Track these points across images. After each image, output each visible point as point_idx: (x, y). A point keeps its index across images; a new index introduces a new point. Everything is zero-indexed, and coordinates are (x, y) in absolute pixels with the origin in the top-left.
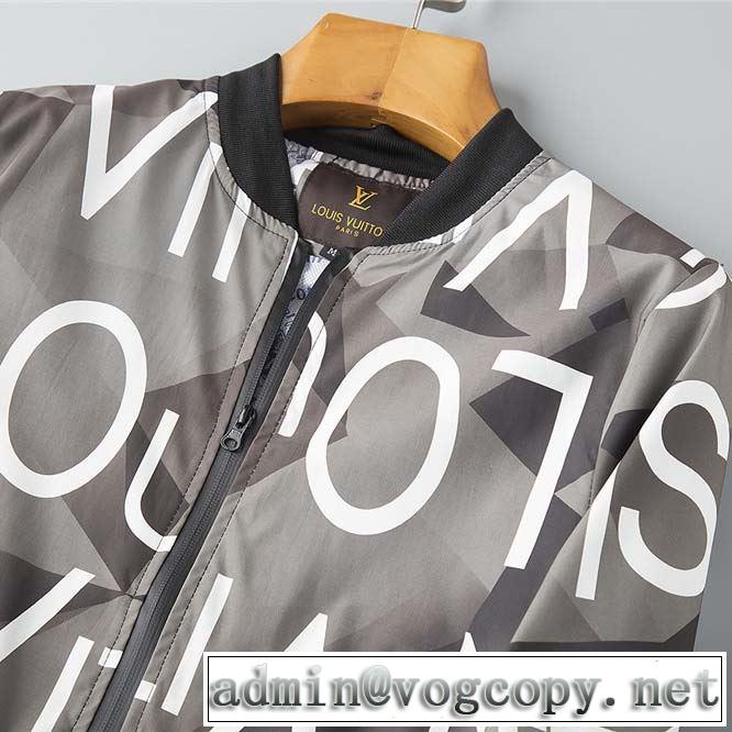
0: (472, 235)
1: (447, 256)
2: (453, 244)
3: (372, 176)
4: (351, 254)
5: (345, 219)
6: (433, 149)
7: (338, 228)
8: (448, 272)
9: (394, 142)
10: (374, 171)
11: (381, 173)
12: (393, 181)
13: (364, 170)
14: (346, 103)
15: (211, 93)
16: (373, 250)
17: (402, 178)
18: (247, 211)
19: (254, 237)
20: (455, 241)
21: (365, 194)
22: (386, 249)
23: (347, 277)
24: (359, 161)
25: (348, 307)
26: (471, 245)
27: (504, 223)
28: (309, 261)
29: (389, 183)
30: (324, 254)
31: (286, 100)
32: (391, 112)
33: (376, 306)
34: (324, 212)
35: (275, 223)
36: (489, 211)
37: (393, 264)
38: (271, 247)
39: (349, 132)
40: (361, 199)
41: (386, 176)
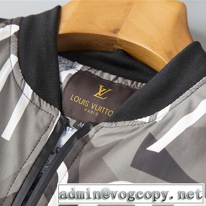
0: (168, 117)
1: (151, 130)
2: (156, 122)
3: (111, 80)
4: (92, 126)
5: (90, 105)
6: (150, 65)
7: (86, 110)
8: (151, 139)
9: (127, 60)
10: (112, 77)
11: (116, 79)
12: (123, 83)
13: (106, 76)
14: (97, 35)
15: (15, 25)
16: (105, 124)
17: (129, 82)
18: (30, 97)
19: (32, 113)
20: (157, 120)
21: (104, 90)
22: (114, 124)
23: (86, 141)
24: (104, 71)
25: (84, 160)
26: (167, 123)
27: (190, 109)
28: (66, 130)
29: (121, 84)
30: (75, 126)
31: (61, 32)
32: (125, 41)
33: (103, 160)
34: (78, 100)
35: (47, 105)
36: (180, 102)
37: (117, 134)
38: (42, 120)
39: (100, 53)
40: (102, 93)
41: (120, 80)
